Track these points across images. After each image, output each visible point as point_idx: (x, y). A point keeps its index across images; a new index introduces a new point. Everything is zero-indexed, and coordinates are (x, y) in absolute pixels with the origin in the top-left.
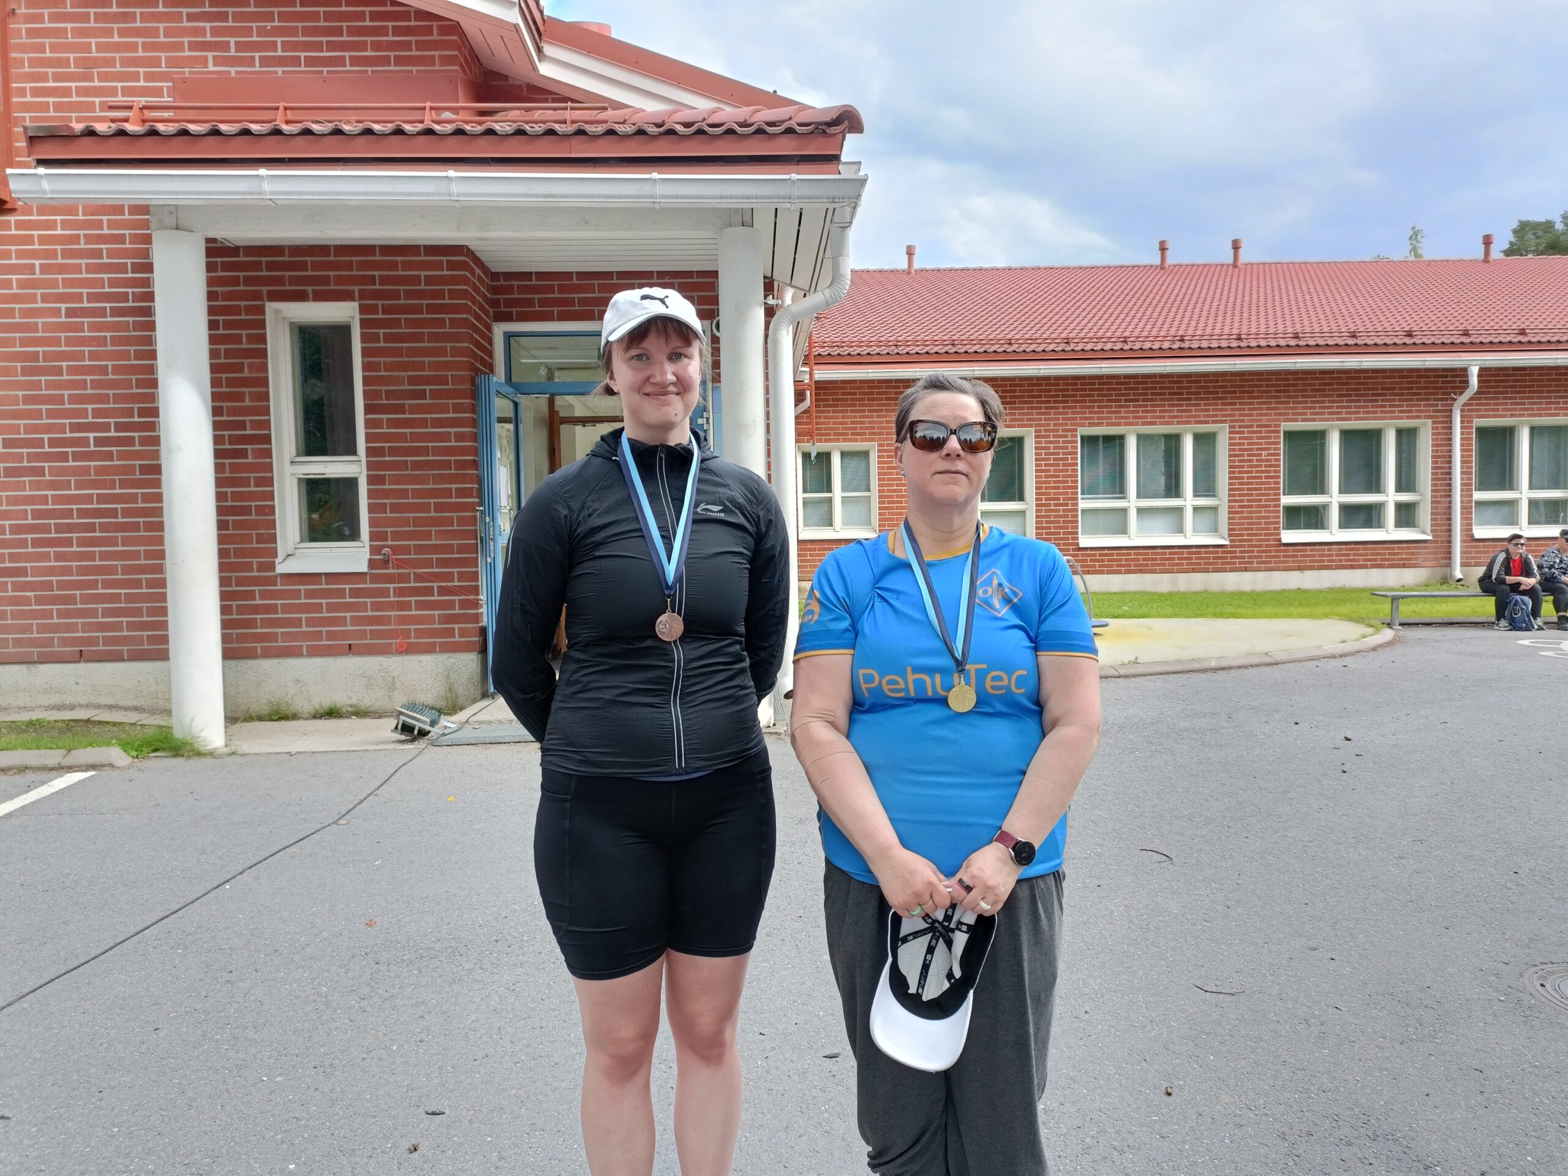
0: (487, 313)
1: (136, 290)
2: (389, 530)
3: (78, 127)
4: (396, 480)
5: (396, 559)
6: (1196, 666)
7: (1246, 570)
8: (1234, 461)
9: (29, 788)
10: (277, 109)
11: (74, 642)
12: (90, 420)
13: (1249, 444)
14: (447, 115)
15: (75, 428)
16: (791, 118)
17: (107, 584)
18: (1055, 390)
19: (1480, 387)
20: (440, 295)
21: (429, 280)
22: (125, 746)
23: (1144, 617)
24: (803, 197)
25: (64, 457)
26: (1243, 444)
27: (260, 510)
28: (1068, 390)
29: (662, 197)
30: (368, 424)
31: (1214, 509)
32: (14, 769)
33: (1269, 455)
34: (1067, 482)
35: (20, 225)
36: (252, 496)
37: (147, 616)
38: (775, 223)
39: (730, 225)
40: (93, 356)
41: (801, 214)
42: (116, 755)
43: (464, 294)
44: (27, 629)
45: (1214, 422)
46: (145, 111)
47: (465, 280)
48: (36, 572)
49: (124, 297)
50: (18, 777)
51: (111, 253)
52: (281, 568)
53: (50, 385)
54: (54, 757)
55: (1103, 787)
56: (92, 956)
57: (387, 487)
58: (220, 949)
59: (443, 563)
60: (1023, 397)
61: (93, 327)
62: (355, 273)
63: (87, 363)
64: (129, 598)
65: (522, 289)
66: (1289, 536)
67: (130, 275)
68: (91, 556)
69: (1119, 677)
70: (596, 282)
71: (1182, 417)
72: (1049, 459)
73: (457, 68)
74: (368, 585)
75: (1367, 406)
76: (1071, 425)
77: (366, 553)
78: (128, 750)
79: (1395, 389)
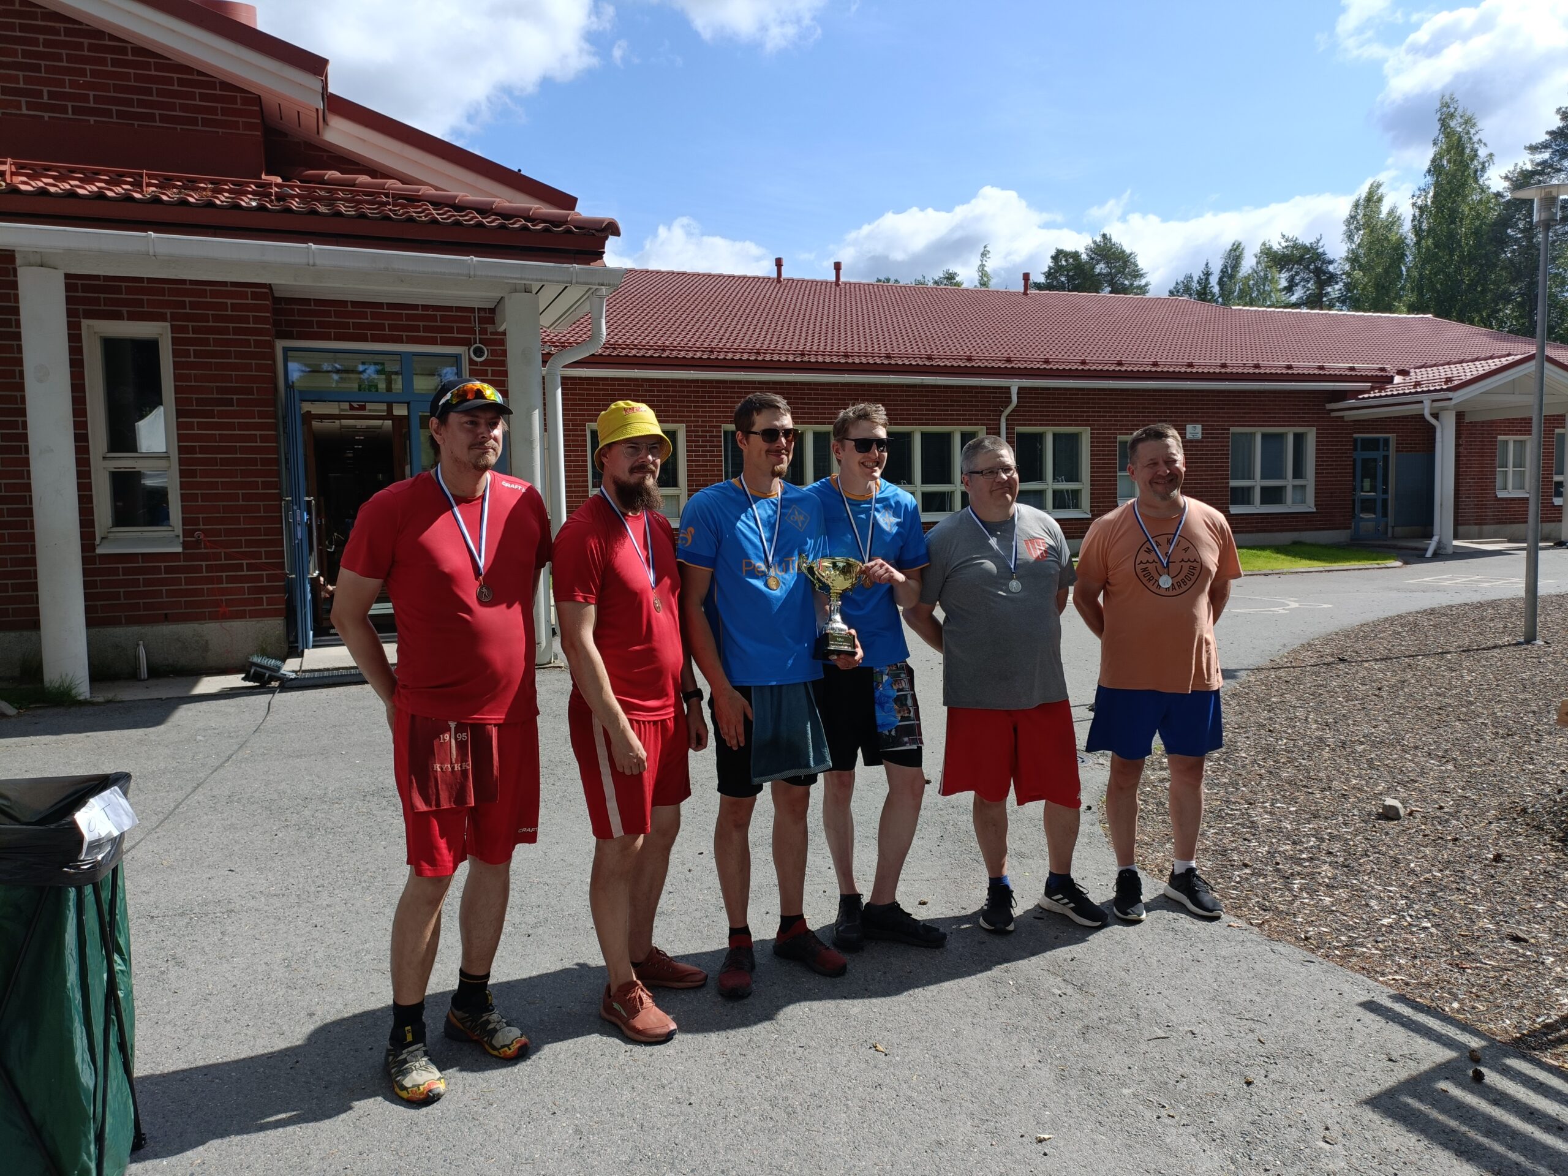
0: (274, 335)
2: (201, 516)
4: (206, 474)
5: (209, 541)
18: (703, 392)
19: (1018, 402)
21: (235, 307)
24: (581, 281)
28: (713, 392)
30: (180, 426)
39: (516, 291)
42: (4, 706)
47: (263, 307)
52: (99, 551)
57: (198, 479)
59: (249, 544)
62: (167, 298)
65: (302, 313)
70: (369, 311)
71: (804, 418)
72: (699, 451)
73: (259, 133)
74: (182, 563)
75: (941, 415)
76: (717, 422)
77: (178, 536)
78: (11, 703)
79: (960, 401)
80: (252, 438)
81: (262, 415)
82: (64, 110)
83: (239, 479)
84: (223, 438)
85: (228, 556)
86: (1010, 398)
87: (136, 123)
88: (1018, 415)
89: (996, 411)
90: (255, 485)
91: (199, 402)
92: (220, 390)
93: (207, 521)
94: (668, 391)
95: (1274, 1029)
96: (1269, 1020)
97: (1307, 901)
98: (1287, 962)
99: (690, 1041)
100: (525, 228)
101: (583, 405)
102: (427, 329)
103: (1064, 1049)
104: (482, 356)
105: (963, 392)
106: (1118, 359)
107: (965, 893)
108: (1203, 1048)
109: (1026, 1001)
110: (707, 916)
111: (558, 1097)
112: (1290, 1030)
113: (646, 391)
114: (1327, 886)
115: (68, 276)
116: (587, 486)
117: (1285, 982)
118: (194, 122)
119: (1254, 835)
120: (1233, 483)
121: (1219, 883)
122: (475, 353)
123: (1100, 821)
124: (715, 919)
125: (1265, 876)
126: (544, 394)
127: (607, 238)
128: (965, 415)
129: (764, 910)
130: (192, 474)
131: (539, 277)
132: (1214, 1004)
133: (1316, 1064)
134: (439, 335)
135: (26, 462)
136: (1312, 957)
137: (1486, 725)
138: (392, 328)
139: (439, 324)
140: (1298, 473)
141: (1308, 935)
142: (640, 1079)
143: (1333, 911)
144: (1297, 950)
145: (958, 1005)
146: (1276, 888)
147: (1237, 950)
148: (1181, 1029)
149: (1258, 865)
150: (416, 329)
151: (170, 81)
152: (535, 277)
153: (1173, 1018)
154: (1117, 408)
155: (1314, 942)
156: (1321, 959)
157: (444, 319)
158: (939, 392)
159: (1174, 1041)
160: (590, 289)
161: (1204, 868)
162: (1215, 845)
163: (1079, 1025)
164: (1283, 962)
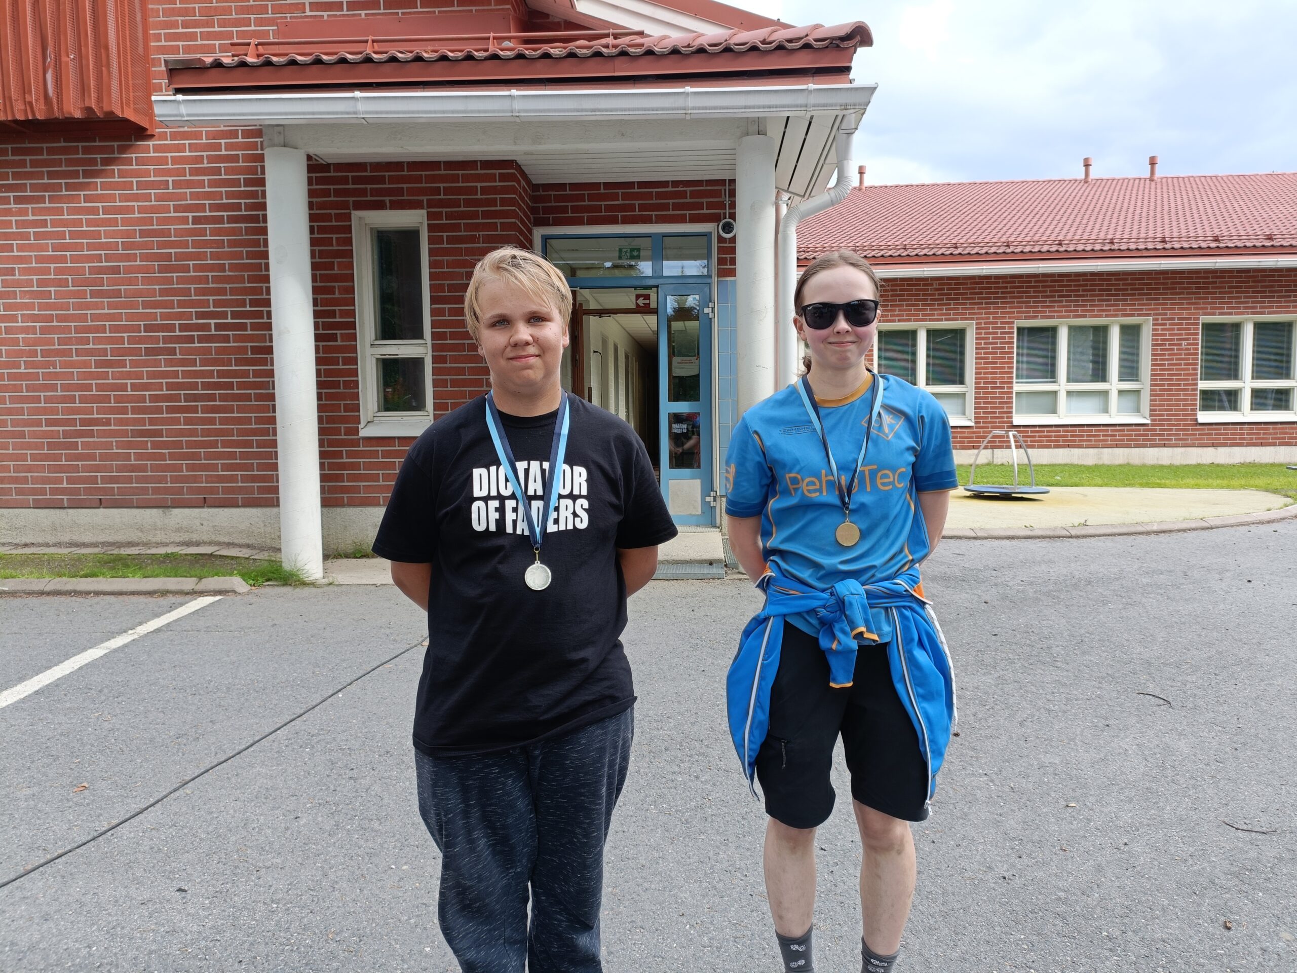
0: (529, 220)
1: (247, 201)
2: (449, 401)
3: (208, 60)
4: (455, 360)
6: (1140, 529)
7: (1165, 446)
8: (1157, 350)
9: (172, 608)
10: (367, 41)
11: (199, 490)
12: (212, 309)
13: (1170, 335)
14: (507, 44)
15: (200, 315)
16: (807, 35)
17: (225, 444)
18: (995, 288)
20: (493, 202)
21: (484, 190)
22: (245, 576)
23: (1077, 486)
24: (818, 105)
25: (191, 339)
26: (1165, 335)
27: (347, 385)
28: (1006, 287)
29: (693, 108)
30: (433, 312)
31: (1137, 392)
32: (157, 592)
33: (1189, 344)
34: (1004, 368)
35: (157, 149)
36: (340, 373)
37: (257, 471)
38: (784, 133)
39: (748, 134)
40: (214, 256)
41: (810, 123)
42: (237, 583)
43: (512, 202)
44: (162, 480)
45: (1139, 315)
46: (260, 47)
47: (512, 190)
48: (170, 433)
49: (238, 207)
50: (162, 599)
51: (228, 171)
52: (363, 433)
53: (181, 280)
54: (188, 583)
55: (1088, 635)
56: (237, 751)
57: (448, 365)
58: (340, 749)
60: (966, 294)
61: (214, 232)
62: (424, 185)
63: (209, 262)
64: (244, 456)
65: (558, 199)
66: (1204, 417)
67: (243, 189)
68: (212, 421)
69: (1071, 537)
70: (620, 191)
72: (988, 348)
73: (509, 6)
75: (1280, 301)
76: (1009, 318)
78: (246, 579)
82: (340, 6)
91: (449, 288)
102: (676, 207)
104: (731, 231)
115: (309, 160)
118: (450, 3)
122: (723, 229)
127: (855, 49)
130: (443, 359)
131: (766, 104)
134: (688, 213)
139: (688, 200)
150: (665, 207)
152: (761, 105)
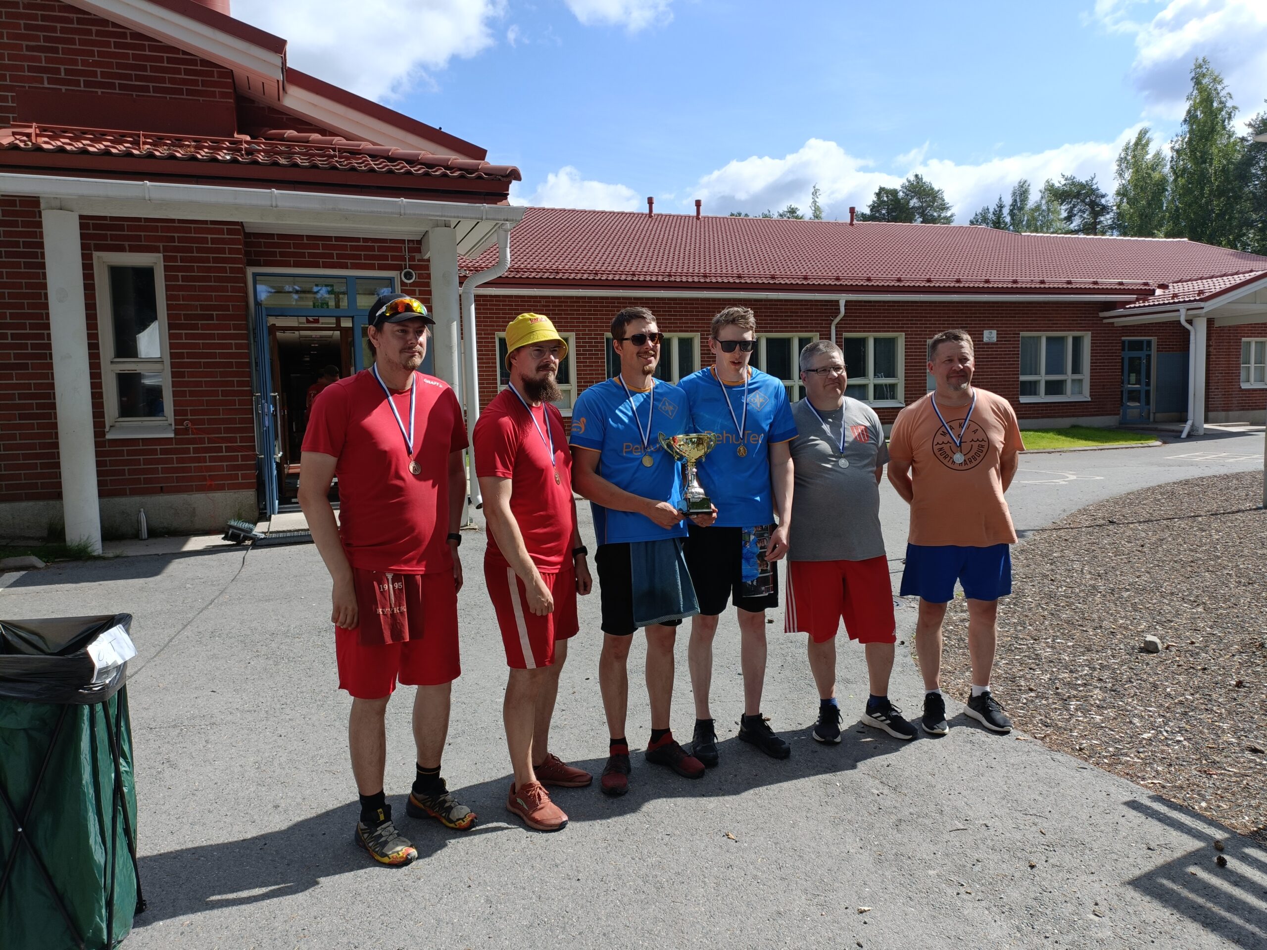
0: (246, 263)
2: (189, 408)
4: (192, 375)
5: (195, 429)
16: (479, 169)
18: (589, 306)
19: (845, 313)
21: (214, 241)
24: (489, 217)
28: (597, 307)
29: (406, 212)
39: (437, 226)
42: (33, 560)
45: (691, 331)
47: (236, 241)
52: (108, 437)
59: (227, 430)
62: (160, 234)
65: (267, 245)
71: (671, 327)
72: (586, 354)
73: (232, 101)
74: (174, 446)
75: (782, 324)
76: (600, 331)
77: (171, 425)
78: (40, 557)
79: (797, 313)
80: (229, 346)
81: (236, 327)
82: (77, 83)
83: (219, 379)
84: (206, 346)
85: (211, 441)
86: (839, 309)
87: (134, 93)
88: (845, 324)
89: (827, 320)
90: (231, 384)
91: (187, 317)
92: (203, 308)
93: (193, 413)
94: (561, 306)
95: (1054, 823)
96: (1049, 815)
97: (1081, 718)
98: (1065, 769)
99: (578, 829)
100: (444, 175)
101: (493, 318)
102: (367, 257)
103: (881, 838)
104: (411, 278)
105: (801, 305)
106: (928, 277)
107: (801, 712)
108: (995, 838)
109: (850, 799)
110: (592, 730)
111: (472, 873)
112: (1066, 824)
113: (544, 306)
114: (1098, 706)
115: (81, 217)
116: (496, 383)
117: (1063, 785)
118: (180, 92)
119: (1038, 665)
120: (1023, 378)
121: (1009, 705)
122: (405, 277)
123: (912, 654)
124: (599, 732)
125: (1047, 699)
126: (461, 309)
127: (510, 182)
128: (802, 324)
129: (638, 725)
130: (182, 374)
131: (456, 215)
132: (1004, 802)
133: (1087, 851)
134: (376, 262)
135: (50, 366)
136: (1086, 765)
137: (1230, 575)
138: (339, 256)
139: (376, 253)
140: (1076, 369)
141: (1082, 747)
142: (538, 859)
143: (1102, 727)
144: (1073, 759)
145: (795, 802)
146: (1056, 708)
147: (1024, 759)
148: (977, 822)
149: (1042, 690)
150: (358, 257)
151: (161, 59)
152: (453, 215)
153: (970, 813)
154: (926, 317)
155: (1087, 752)
156: (1092, 766)
157: (381, 249)
158: (781, 305)
159: (971, 832)
160: (497, 224)
161: (996, 692)
162: (1006, 673)
163: (894, 818)
164: (1061, 768)
